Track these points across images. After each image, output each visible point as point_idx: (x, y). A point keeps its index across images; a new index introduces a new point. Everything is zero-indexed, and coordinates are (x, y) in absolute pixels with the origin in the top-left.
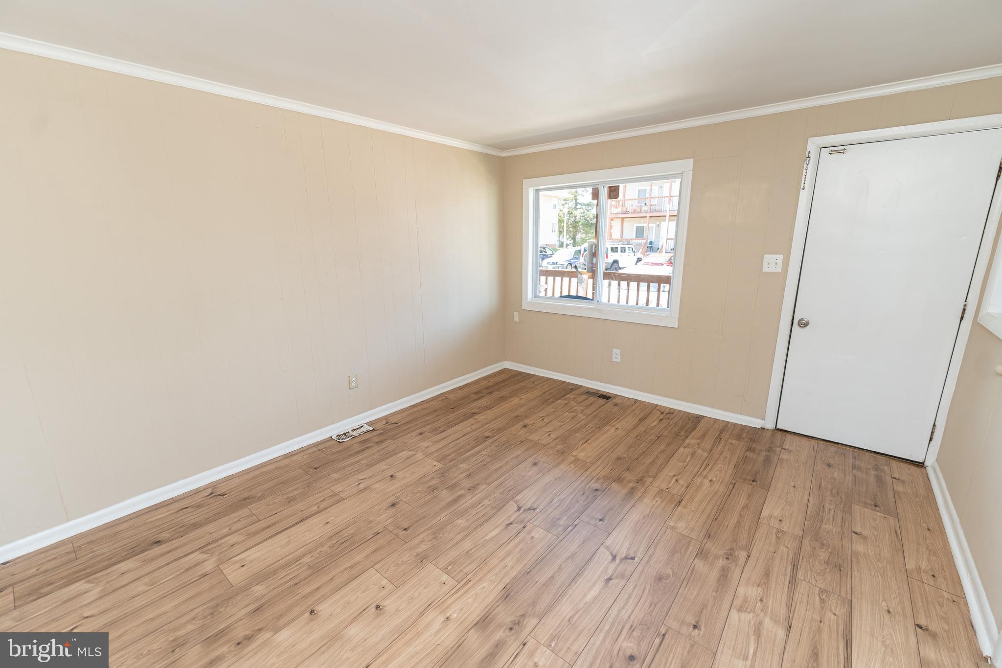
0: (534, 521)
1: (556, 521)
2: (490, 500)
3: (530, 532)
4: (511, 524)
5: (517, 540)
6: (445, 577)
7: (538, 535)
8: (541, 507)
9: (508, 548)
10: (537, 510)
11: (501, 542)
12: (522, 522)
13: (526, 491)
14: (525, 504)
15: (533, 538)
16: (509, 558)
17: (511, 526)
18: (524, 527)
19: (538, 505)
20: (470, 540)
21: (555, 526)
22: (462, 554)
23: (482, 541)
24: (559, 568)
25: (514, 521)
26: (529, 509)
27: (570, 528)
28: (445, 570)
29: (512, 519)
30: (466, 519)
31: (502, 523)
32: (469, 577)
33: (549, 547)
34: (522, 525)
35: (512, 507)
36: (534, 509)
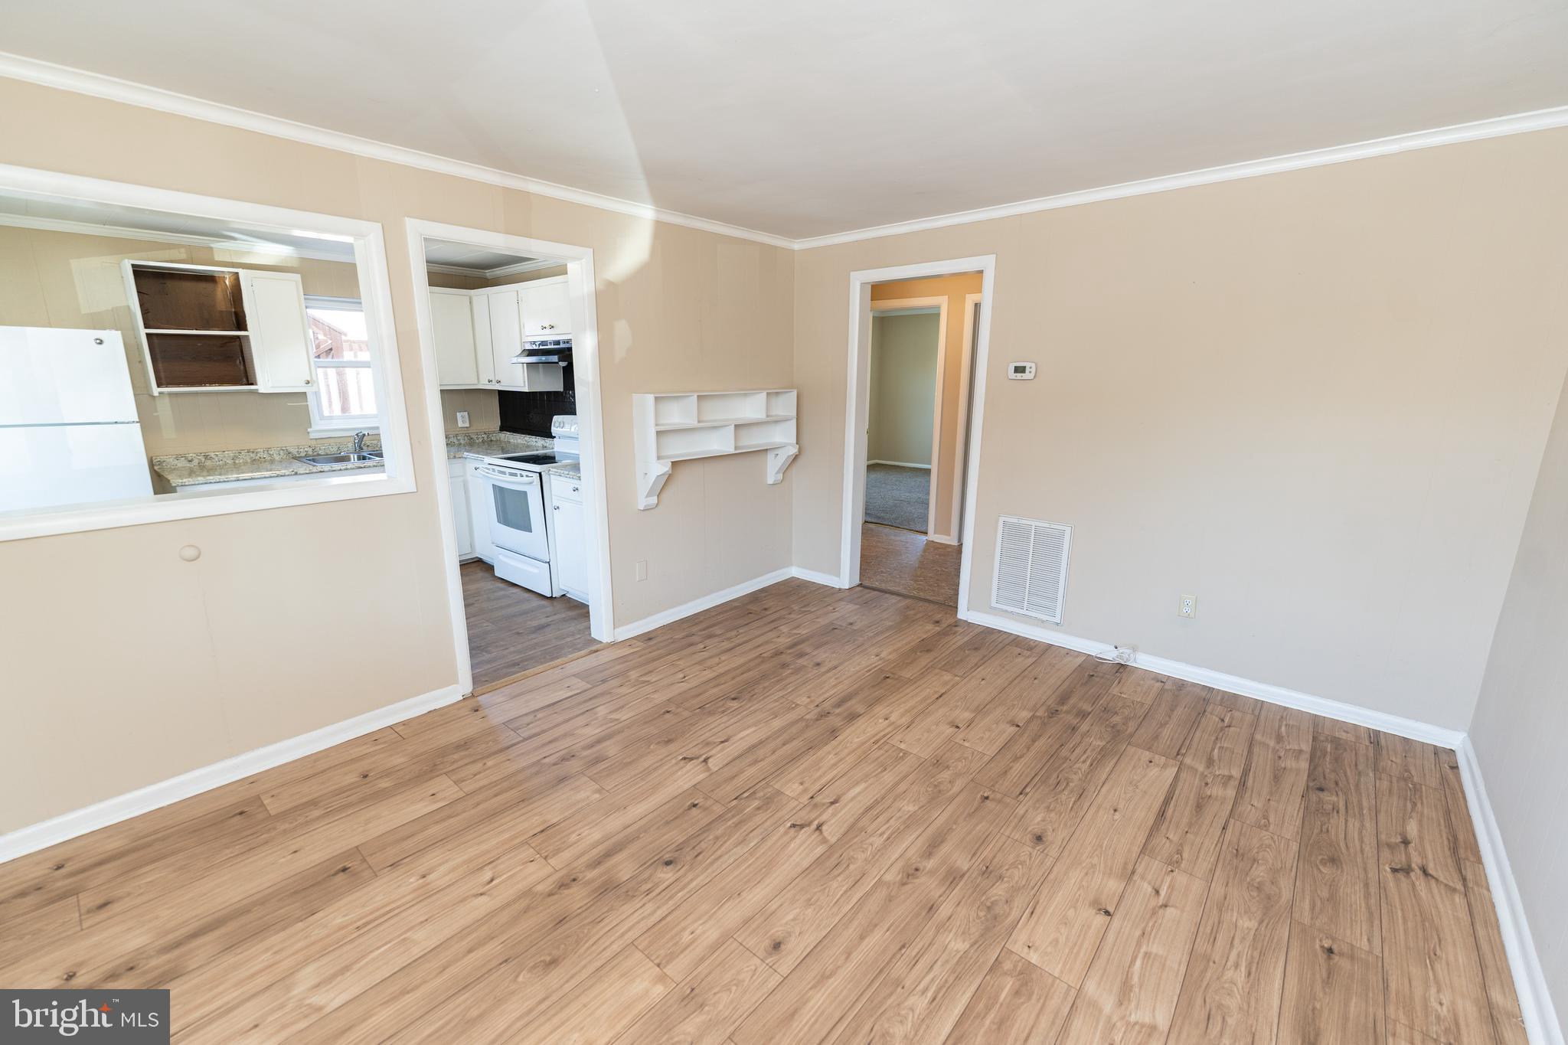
0: (798, 805)
1: (764, 805)
2: (872, 845)
3: (805, 791)
4: (832, 803)
5: (824, 781)
6: (902, 746)
7: (794, 787)
8: (782, 830)
9: (835, 772)
10: (789, 825)
11: (844, 779)
12: (815, 806)
13: (806, 864)
14: (810, 836)
15: (802, 784)
16: (832, 762)
17: (832, 800)
18: (812, 797)
19: (786, 833)
20: (886, 783)
21: (767, 798)
22: (892, 767)
23: (870, 782)
24: (774, 752)
25: (828, 807)
26: (802, 826)
27: (746, 795)
28: (906, 754)
29: (830, 810)
30: (902, 810)
31: (845, 805)
32: (876, 746)
33: (782, 773)
34: (815, 800)
35: (831, 832)
36: (794, 826)
